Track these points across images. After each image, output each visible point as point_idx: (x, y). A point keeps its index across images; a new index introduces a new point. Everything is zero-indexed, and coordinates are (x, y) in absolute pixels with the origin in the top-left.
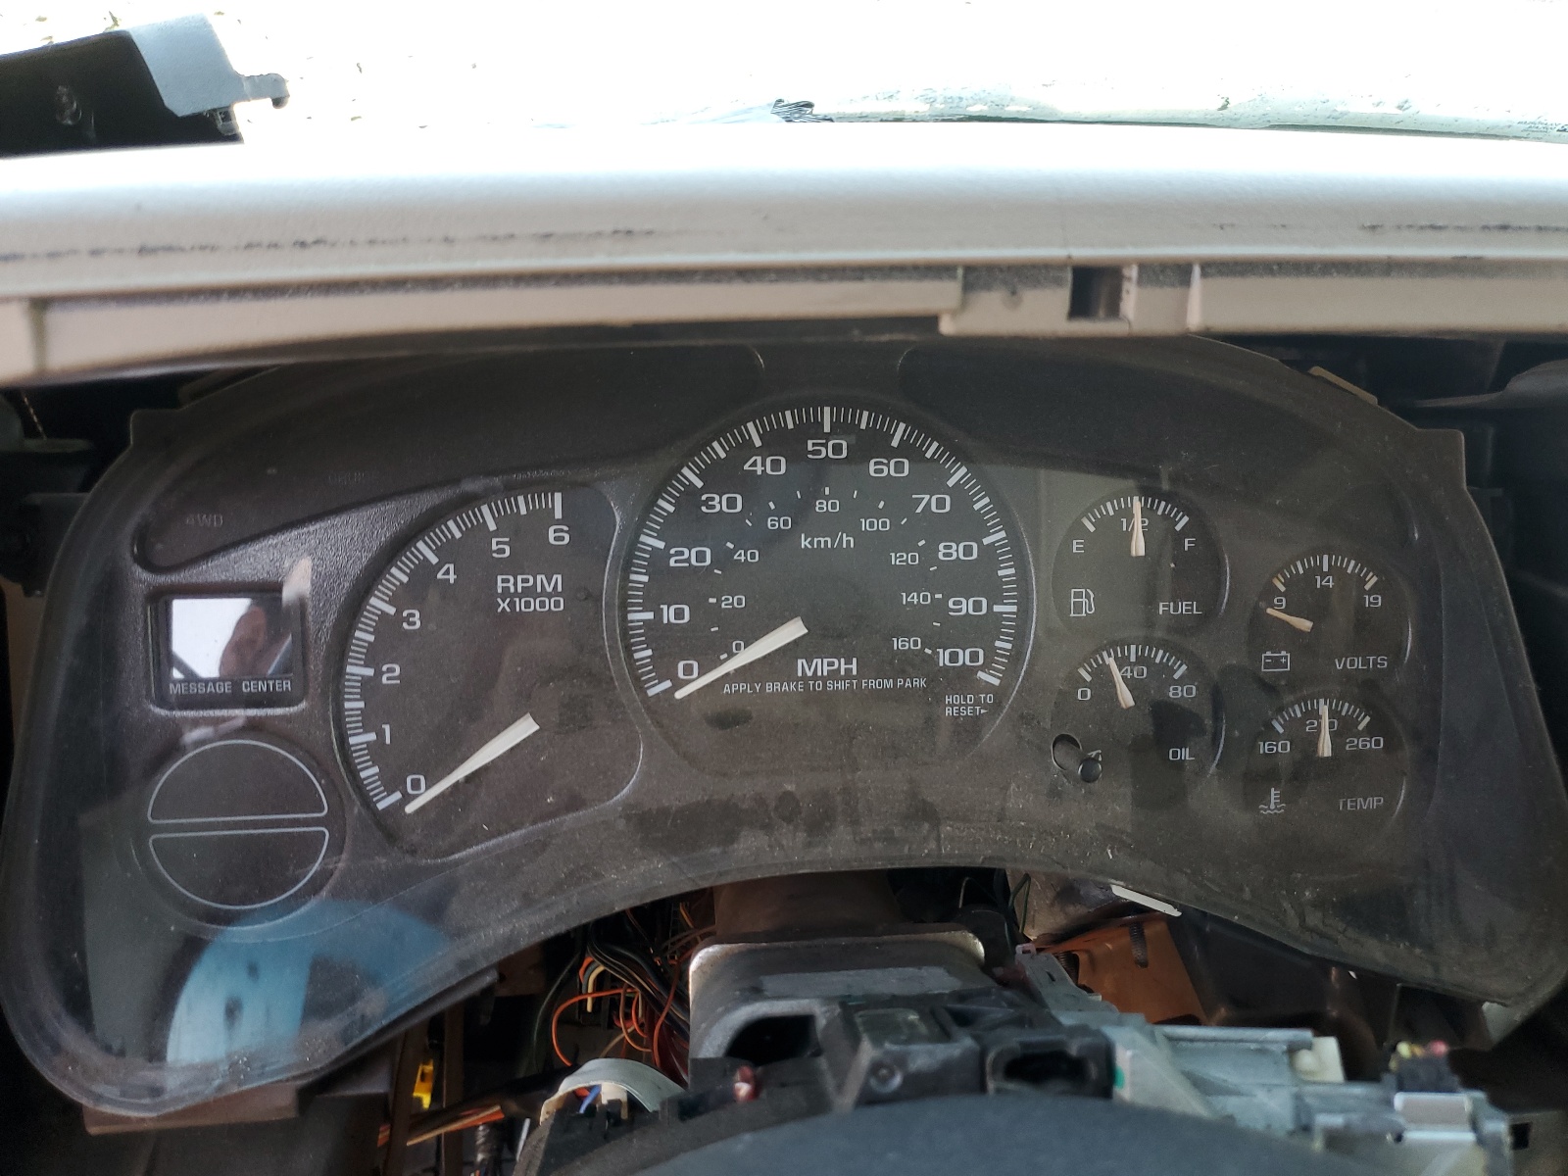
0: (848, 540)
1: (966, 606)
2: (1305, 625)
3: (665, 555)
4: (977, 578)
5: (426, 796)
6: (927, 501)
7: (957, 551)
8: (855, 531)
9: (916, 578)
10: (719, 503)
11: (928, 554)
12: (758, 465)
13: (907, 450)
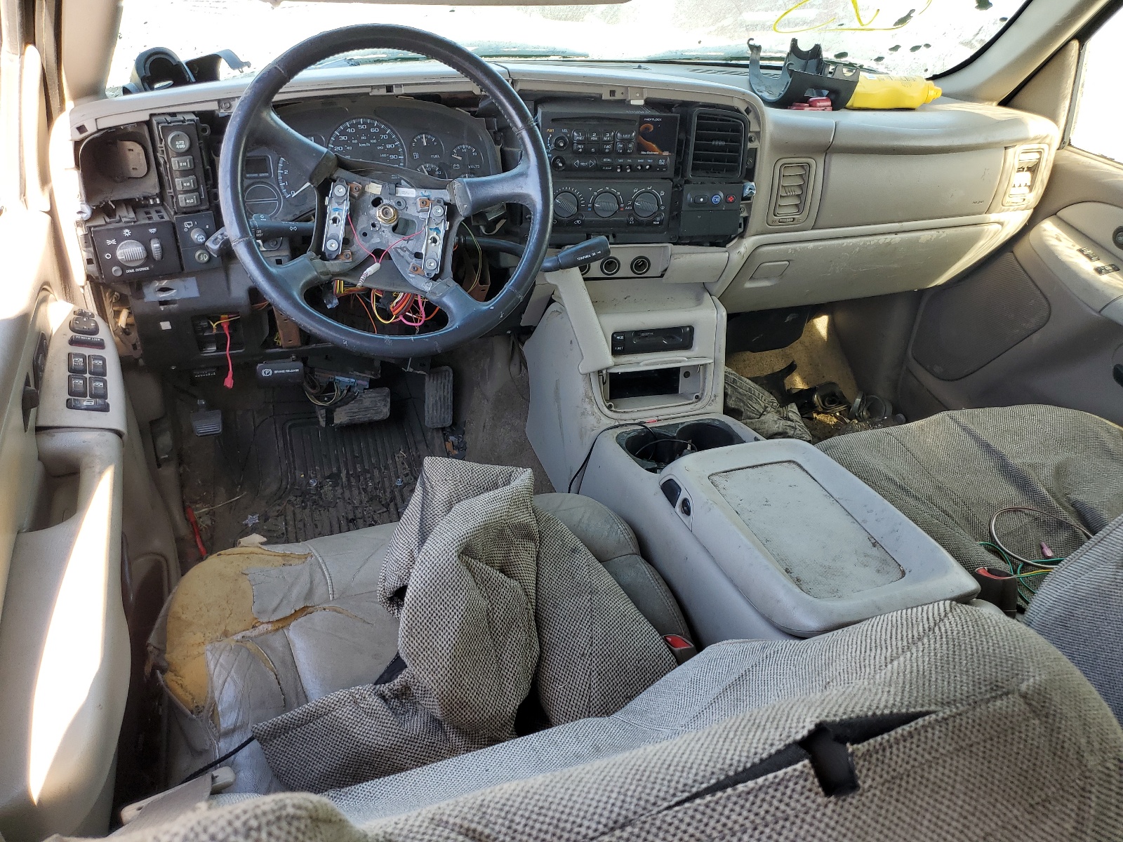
0: (368, 144)
1: (393, 157)
2: (460, 158)
3: (334, 148)
4: (395, 151)
5: (295, 194)
6: (383, 136)
7: (390, 146)
8: (369, 142)
9: (382, 152)
10: (343, 138)
11: (385, 147)
12: (349, 130)
13: (377, 126)
